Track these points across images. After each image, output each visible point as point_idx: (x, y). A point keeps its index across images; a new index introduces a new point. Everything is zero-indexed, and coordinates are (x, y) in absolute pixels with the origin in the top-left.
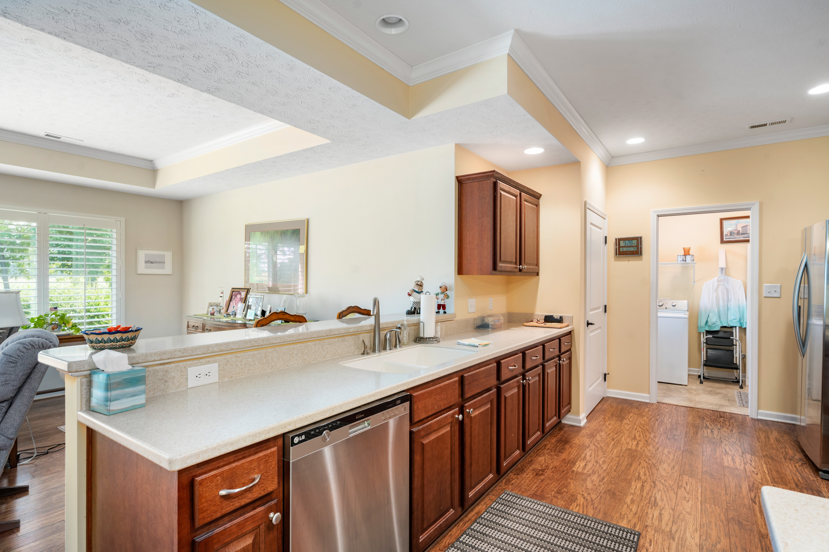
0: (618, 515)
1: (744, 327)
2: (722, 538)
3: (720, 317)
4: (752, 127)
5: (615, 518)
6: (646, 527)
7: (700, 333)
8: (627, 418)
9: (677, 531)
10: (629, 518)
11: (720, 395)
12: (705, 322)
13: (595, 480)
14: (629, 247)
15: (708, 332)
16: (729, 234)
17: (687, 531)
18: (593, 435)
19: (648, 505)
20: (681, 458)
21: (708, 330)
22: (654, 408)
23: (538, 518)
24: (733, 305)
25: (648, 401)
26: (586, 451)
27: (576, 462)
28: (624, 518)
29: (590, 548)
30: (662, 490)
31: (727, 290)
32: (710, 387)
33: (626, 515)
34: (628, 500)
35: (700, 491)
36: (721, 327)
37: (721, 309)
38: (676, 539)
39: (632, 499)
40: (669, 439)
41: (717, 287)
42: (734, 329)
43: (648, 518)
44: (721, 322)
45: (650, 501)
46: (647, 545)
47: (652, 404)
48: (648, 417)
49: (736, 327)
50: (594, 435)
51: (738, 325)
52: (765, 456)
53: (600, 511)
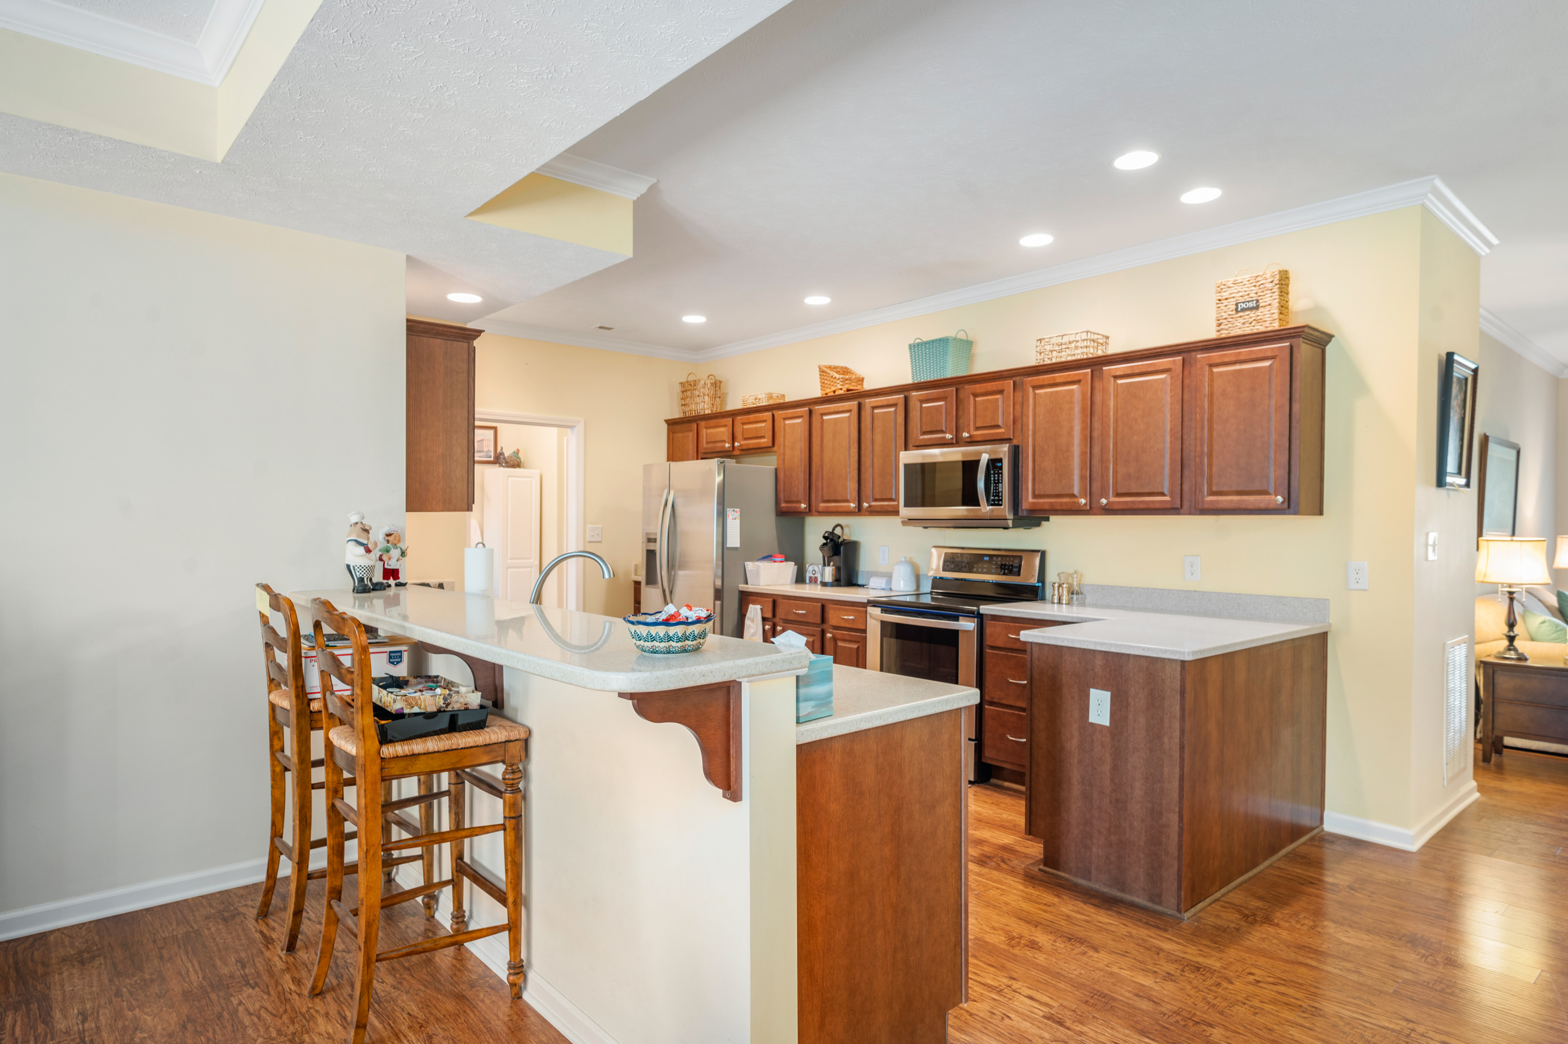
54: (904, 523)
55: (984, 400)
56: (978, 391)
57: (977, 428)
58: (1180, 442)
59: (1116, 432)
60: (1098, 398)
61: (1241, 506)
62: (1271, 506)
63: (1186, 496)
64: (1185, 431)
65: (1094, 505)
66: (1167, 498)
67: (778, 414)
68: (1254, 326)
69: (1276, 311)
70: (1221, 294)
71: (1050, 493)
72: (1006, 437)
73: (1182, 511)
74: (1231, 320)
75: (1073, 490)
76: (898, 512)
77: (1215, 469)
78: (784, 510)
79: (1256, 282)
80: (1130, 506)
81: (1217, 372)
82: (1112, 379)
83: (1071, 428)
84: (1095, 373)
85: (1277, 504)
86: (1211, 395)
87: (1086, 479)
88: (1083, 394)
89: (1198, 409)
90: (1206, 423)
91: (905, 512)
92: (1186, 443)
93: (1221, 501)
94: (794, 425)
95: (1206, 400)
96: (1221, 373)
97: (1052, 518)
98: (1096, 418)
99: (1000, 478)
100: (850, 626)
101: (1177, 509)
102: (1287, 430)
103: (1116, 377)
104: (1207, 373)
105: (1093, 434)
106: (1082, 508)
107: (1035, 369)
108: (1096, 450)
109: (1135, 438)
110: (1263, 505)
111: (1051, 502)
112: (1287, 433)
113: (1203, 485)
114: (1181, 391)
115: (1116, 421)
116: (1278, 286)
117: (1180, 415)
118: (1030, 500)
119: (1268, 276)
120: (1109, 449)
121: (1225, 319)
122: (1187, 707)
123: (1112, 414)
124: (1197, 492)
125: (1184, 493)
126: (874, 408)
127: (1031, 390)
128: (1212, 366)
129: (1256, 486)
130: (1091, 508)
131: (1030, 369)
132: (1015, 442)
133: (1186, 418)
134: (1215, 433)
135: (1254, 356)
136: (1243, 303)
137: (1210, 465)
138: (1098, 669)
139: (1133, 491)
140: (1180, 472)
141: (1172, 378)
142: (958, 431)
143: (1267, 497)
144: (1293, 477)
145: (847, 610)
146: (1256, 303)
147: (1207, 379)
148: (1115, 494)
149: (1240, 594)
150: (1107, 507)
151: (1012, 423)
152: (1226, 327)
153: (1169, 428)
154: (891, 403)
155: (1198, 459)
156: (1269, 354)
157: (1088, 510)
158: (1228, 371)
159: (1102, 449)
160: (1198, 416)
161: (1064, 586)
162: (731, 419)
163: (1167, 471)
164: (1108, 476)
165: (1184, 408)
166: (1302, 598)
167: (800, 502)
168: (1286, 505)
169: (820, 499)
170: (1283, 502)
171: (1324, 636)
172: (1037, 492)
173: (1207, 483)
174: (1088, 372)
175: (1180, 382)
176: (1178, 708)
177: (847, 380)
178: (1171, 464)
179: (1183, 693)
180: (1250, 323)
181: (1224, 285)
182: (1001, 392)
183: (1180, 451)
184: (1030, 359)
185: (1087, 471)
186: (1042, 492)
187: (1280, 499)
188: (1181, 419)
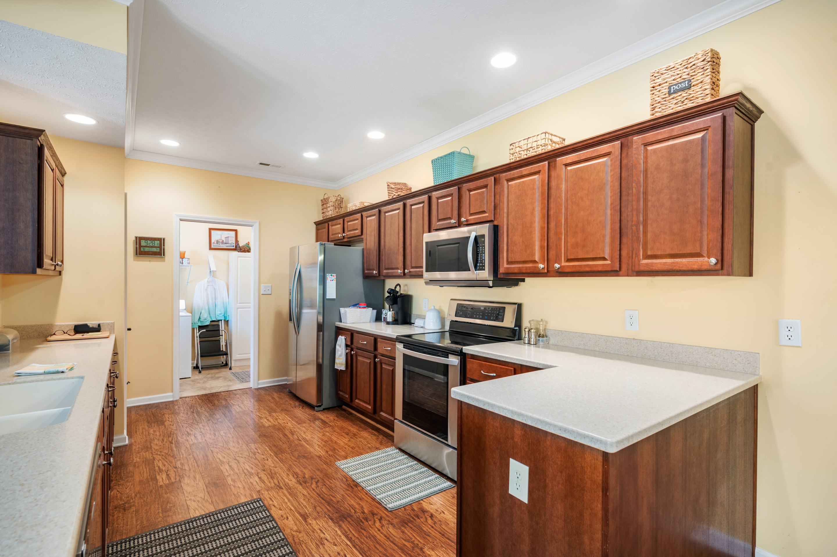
0: (233, 496)
1: (228, 319)
2: (304, 471)
3: (209, 314)
4: (261, 164)
5: (233, 500)
6: (259, 492)
7: (193, 329)
8: (166, 420)
9: (279, 482)
10: (243, 494)
11: (221, 378)
12: (198, 318)
13: (189, 482)
14: (152, 247)
15: (200, 327)
16: (216, 243)
17: (284, 478)
18: (147, 447)
19: (246, 477)
20: (237, 434)
21: (200, 325)
22: (181, 403)
23: (171, 543)
24: (219, 302)
25: (171, 400)
26: (155, 464)
27: (156, 477)
28: (239, 496)
29: (238, 532)
30: (245, 461)
31: (215, 289)
32: (209, 374)
33: (239, 493)
34: (230, 481)
35: (268, 449)
36: (211, 322)
37: (211, 306)
38: (283, 487)
39: (232, 480)
40: (216, 423)
41: (207, 288)
42: (220, 322)
43: (255, 485)
44: (211, 317)
45: (245, 473)
46: (271, 502)
47: (177, 401)
48: (184, 413)
49: (222, 320)
50: (149, 446)
51: (223, 318)
52: (282, 410)
53: (217, 503)
54: (426, 283)
55: (475, 193)
56: (471, 187)
57: (471, 214)
58: (619, 214)
59: (566, 209)
60: (553, 184)
61: (674, 268)
62: (704, 267)
63: (624, 260)
64: (623, 205)
65: (550, 269)
66: (608, 262)
67: (364, 214)
68: (686, 104)
69: (709, 86)
70: (655, 82)
71: (519, 260)
72: (489, 219)
73: (621, 273)
74: (665, 102)
75: (535, 258)
76: (422, 275)
77: (649, 235)
78: (367, 275)
79: (688, 64)
80: (577, 269)
81: (651, 150)
82: (564, 167)
83: (534, 209)
84: (551, 164)
85: (710, 265)
86: (646, 171)
87: (544, 249)
88: (543, 181)
89: (634, 184)
90: (642, 196)
91: (427, 275)
92: (624, 215)
93: (655, 263)
94: (371, 221)
95: (642, 175)
96: (655, 151)
97: (527, 279)
98: (552, 200)
99: (483, 250)
100: (388, 354)
101: (617, 271)
102: (720, 195)
103: (567, 165)
104: (642, 152)
105: (550, 213)
106: (541, 272)
107: (508, 166)
108: (552, 225)
109: (582, 213)
110: (695, 267)
111: (519, 267)
112: (720, 199)
113: (639, 251)
114: (619, 170)
115: (567, 201)
116: (710, 63)
117: (619, 190)
118: (505, 265)
119: (700, 56)
120: (562, 224)
121: (659, 102)
122: (611, 507)
123: (563, 195)
124: (634, 256)
125: (622, 258)
126: (411, 205)
127: (505, 182)
128: (646, 145)
129: (689, 249)
130: (548, 271)
131: (505, 167)
132: (496, 223)
133: (624, 193)
134: (650, 204)
135: (687, 130)
136: (676, 85)
137: (645, 233)
138: (517, 439)
139: (580, 257)
140: (619, 240)
141: (611, 160)
142: (459, 216)
143: (700, 259)
144: (726, 240)
145: (387, 343)
146: (688, 83)
147: (642, 157)
148: (566, 260)
149: (673, 344)
150: (560, 270)
151: (493, 208)
152: (660, 110)
153: (609, 203)
154: (421, 201)
155: (634, 228)
156: (702, 126)
157: (546, 273)
158: (662, 147)
159: (556, 225)
160: (634, 190)
161: (532, 331)
162: (342, 219)
163: (608, 239)
164: (560, 245)
165: (622, 185)
166: (732, 351)
167: (374, 270)
168: (719, 266)
169: (384, 268)
170: (716, 264)
171: (755, 389)
172: (509, 260)
173: (643, 248)
174: (545, 164)
175: (618, 163)
176: (600, 506)
177: (399, 189)
178: (611, 233)
179: (605, 489)
180: (683, 102)
181: (658, 73)
182: (486, 186)
183: (619, 222)
184: (505, 159)
185: (545, 242)
186: (513, 260)
187: (713, 261)
188: (619, 194)
